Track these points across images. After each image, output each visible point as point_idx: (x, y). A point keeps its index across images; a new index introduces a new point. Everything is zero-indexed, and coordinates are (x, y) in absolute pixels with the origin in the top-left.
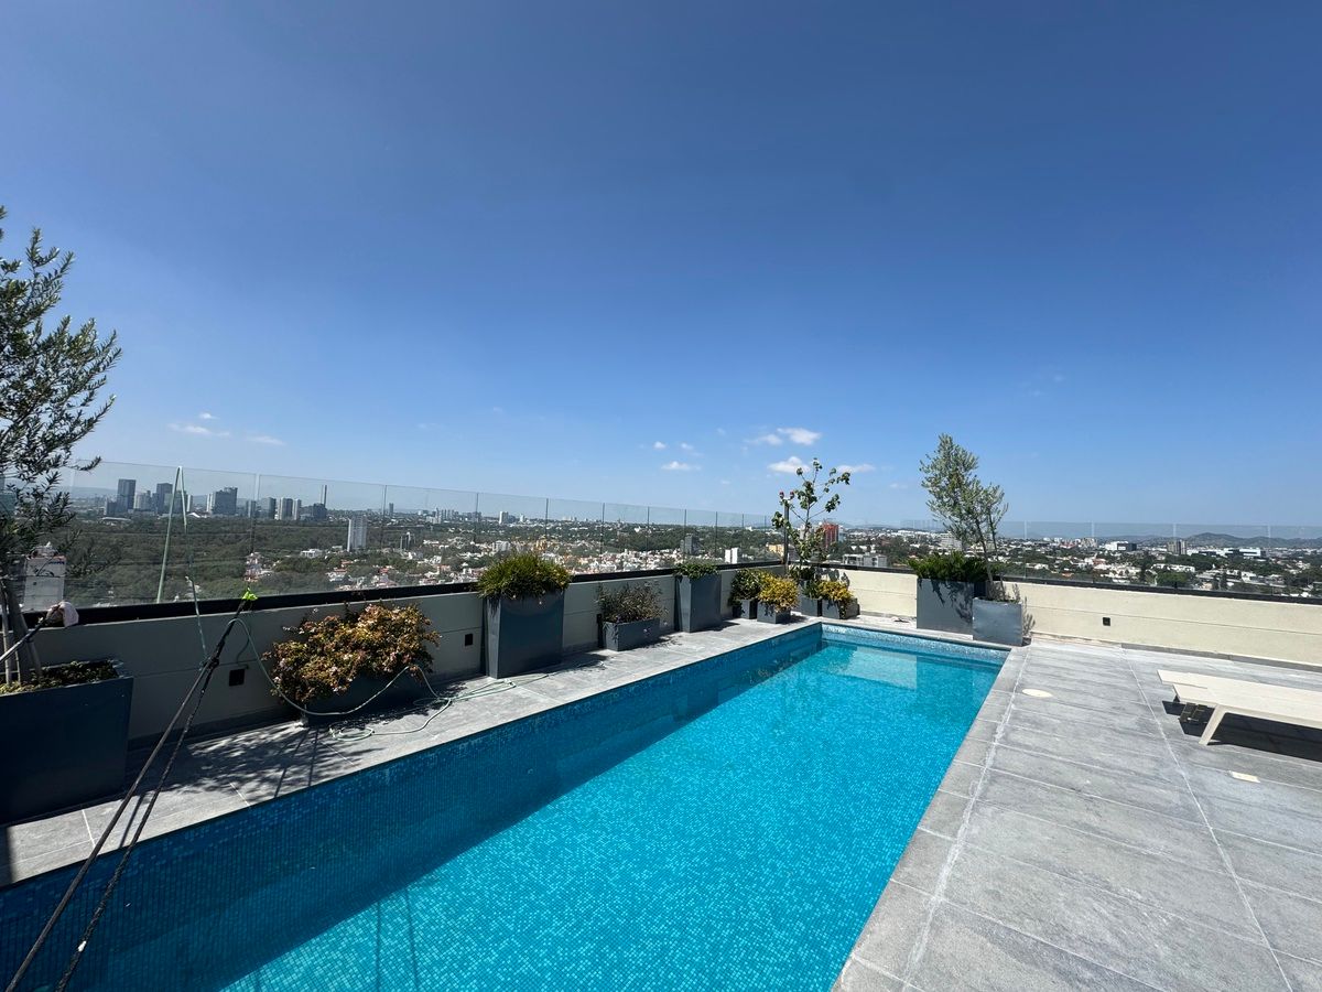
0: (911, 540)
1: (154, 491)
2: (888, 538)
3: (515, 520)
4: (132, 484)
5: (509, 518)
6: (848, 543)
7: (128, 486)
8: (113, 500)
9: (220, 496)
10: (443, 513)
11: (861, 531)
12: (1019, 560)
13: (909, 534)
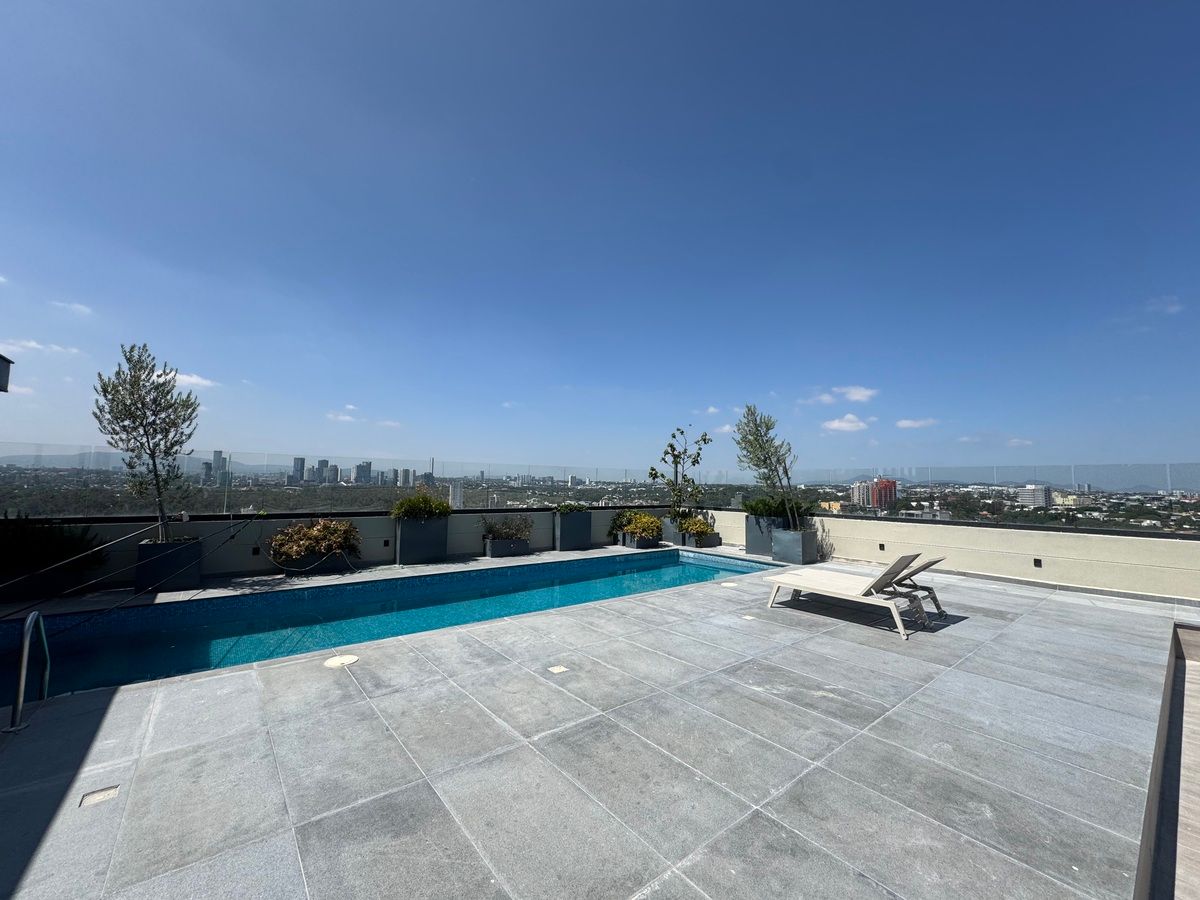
0: (983, 496)
1: (316, 466)
2: (954, 494)
3: (582, 482)
4: (302, 461)
5: (577, 481)
6: (908, 500)
7: (300, 462)
8: (291, 474)
9: (359, 467)
10: (523, 478)
11: (924, 487)
12: (1121, 516)
13: (982, 489)
